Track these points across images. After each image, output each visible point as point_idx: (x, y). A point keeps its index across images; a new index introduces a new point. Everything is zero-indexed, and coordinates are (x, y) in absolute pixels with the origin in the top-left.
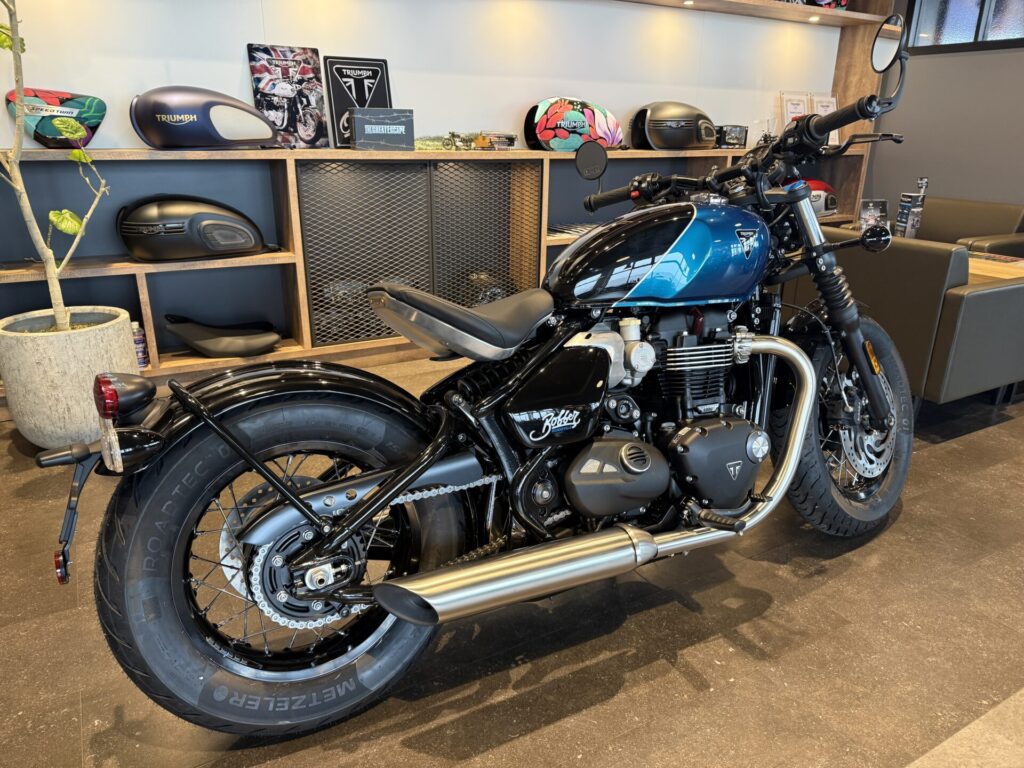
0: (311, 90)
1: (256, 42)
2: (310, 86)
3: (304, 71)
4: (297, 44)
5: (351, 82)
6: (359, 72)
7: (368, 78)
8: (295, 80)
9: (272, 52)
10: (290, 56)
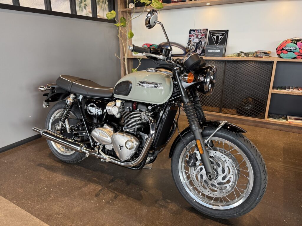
0: (203, 40)
1: (192, 29)
2: (203, 39)
3: (202, 35)
4: (202, 28)
5: (215, 37)
6: (218, 34)
7: (221, 36)
8: (200, 38)
9: (195, 31)
10: (200, 31)
